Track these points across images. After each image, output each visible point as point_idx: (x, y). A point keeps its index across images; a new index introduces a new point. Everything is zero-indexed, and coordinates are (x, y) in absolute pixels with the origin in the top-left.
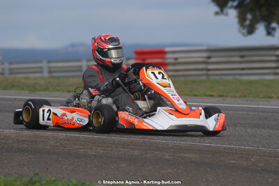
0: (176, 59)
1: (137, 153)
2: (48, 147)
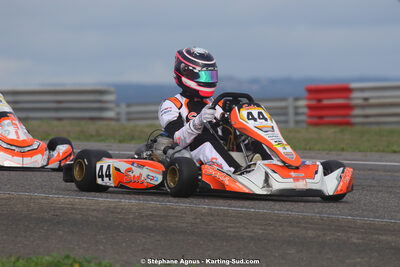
0: (366, 99)
1: (311, 233)
2: (185, 225)
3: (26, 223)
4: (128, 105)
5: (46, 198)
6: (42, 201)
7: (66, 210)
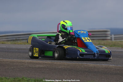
3: (81, 72)
6: (85, 65)
7: (92, 68)
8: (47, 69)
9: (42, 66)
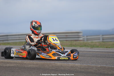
4: (87, 36)
5: (54, 63)
8: (17, 68)
9: (12, 65)
